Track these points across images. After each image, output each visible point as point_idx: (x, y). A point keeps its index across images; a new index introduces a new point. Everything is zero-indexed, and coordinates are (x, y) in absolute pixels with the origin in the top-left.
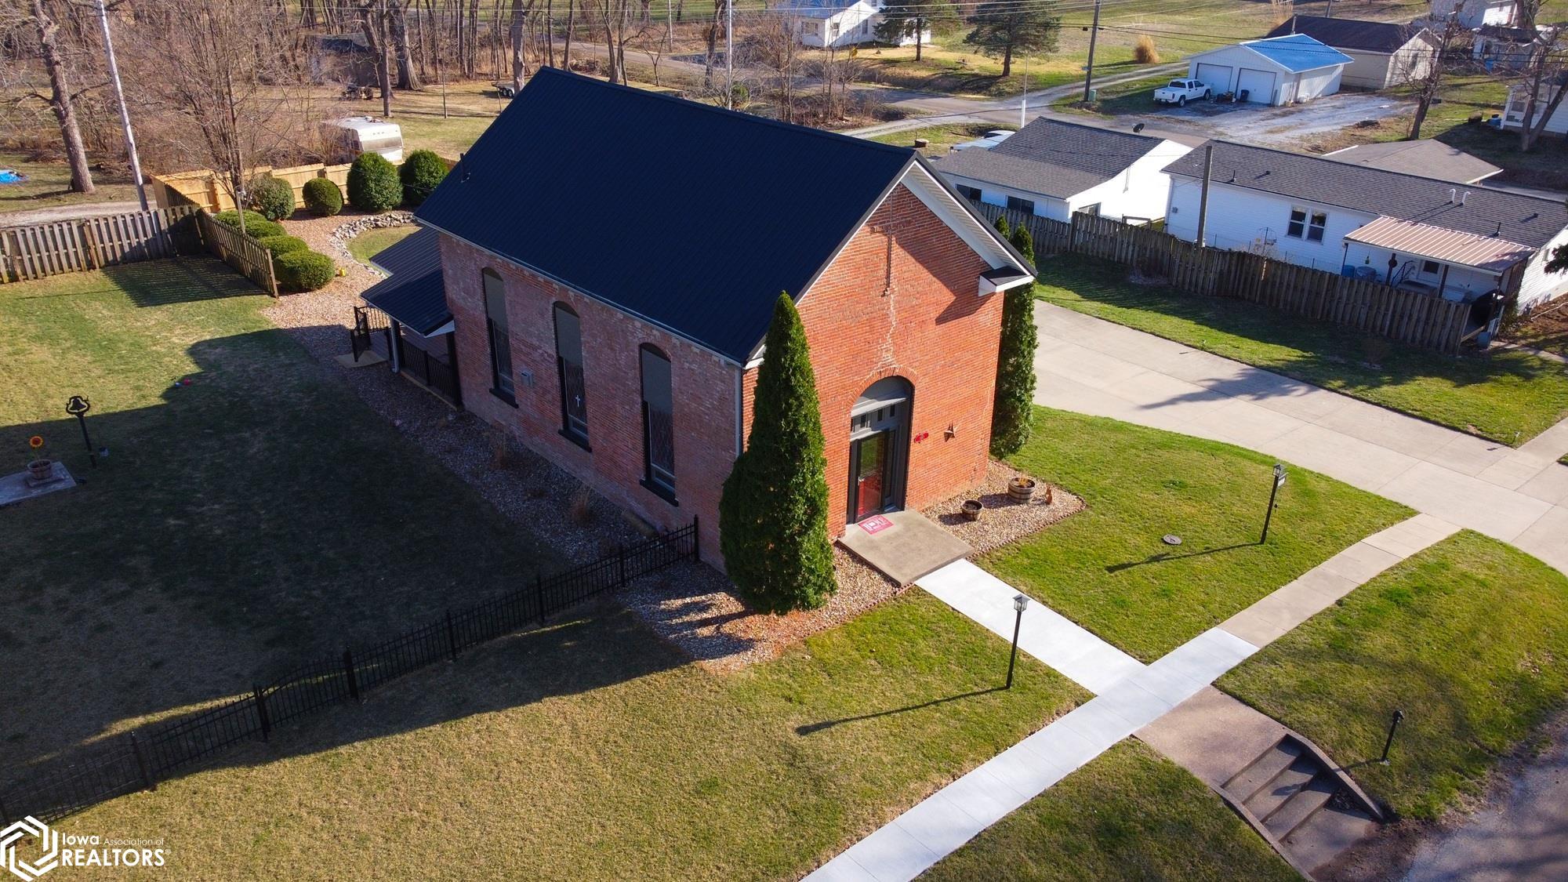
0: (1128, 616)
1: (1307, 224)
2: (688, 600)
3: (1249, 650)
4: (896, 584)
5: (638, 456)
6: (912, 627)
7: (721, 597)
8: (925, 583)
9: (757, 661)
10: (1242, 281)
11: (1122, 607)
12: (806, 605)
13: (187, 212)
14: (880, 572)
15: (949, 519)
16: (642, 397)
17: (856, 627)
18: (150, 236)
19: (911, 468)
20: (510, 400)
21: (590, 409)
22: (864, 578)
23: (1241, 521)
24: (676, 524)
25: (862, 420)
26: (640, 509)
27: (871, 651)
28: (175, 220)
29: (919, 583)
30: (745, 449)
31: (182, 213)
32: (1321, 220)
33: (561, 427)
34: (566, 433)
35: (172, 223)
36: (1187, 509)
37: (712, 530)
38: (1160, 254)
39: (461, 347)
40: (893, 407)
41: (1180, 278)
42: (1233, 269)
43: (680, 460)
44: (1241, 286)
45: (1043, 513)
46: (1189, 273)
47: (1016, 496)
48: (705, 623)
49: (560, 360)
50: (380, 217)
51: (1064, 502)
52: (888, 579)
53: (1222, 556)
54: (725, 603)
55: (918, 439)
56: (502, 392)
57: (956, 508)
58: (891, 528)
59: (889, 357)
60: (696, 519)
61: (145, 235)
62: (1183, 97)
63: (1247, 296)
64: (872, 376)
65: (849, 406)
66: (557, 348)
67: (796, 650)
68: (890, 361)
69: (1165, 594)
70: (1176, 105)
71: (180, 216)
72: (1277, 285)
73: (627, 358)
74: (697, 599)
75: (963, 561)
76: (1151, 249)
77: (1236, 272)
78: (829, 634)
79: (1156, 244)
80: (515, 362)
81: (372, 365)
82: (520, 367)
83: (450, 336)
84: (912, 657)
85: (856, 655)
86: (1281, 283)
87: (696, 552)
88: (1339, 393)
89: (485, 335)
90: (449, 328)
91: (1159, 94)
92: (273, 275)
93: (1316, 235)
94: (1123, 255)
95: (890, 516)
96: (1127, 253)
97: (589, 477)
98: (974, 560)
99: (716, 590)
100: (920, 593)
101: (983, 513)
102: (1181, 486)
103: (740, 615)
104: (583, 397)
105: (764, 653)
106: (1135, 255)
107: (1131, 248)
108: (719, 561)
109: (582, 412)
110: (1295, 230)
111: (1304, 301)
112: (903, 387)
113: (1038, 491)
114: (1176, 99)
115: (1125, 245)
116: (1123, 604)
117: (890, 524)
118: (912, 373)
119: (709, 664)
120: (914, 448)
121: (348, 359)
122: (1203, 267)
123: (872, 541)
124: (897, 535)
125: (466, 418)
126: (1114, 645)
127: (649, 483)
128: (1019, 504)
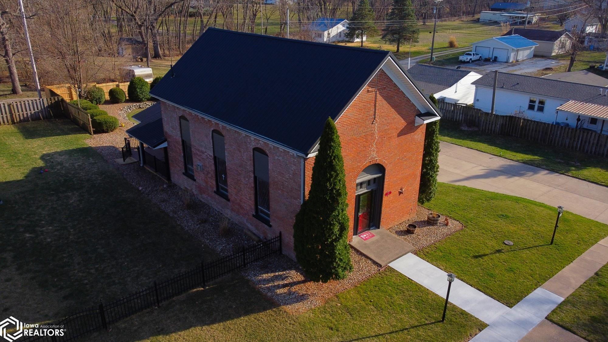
0: (496, 282)
1: (537, 105)
2: (277, 274)
3: (560, 299)
4: (379, 265)
5: (252, 203)
6: (390, 288)
7: (293, 272)
8: (394, 265)
9: (313, 307)
10: (512, 128)
11: (492, 277)
12: (337, 277)
13: (56, 100)
14: (371, 259)
15: (401, 233)
16: (254, 173)
17: (362, 288)
18: (40, 109)
19: (383, 208)
20: (192, 177)
21: (229, 181)
22: (363, 262)
23: (538, 233)
24: (270, 236)
25: (361, 184)
27: (371, 301)
28: (51, 103)
29: (391, 265)
30: (307, 198)
31: (54, 99)
32: (542, 103)
33: (215, 189)
34: (218, 192)
35: (50, 104)
36: (512, 228)
37: (289, 239)
38: (474, 117)
39: (171, 154)
40: (375, 179)
41: (484, 128)
42: (507, 123)
43: (273, 205)
44: (511, 130)
45: (445, 230)
46: (487, 125)
47: (431, 222)
49: (215, 158)
50: (141, 104)
51: (454, 225)
52: (375, 263)
53: (534, 251)
54: (295, 275)
55: (386, 194)
56: (189, 174)
57: (404, 228)
58: (374, 237)
59: (374, 154)
60: (280, 233)
61: (38, 109)
62: (471, 59)
63: (514, 135)
64: (367, 163)
65: (356, 177)
66: (214, 152)
67: (333, 301)
68: (375, 157)
69: (511, 270)
70: (468, 62)
71: (53, 101)
72: (527, 130)
73: (247, 156)
74: (281, 273)
75: (410, 254)
76: (470, 115)
77: (509, 124)
78: (348, 292)
79: (472, 113)
80: (194, 160)
81: (131, 163)
82: (196, 161)
83: (165, 149)
84: (392, 304)
85: (363, 303)
86: (529, 129)
87: (280, 249)
88: (565, 175)
89: (181, 147)
90: (165, 145)
91: (461, 58)
92: (91, 125)
93: (541, 109)
94: (458, 118)
95: (373, 232)
96: (459, 118)
97: (228, 213)
98: (416, 254)
99: (290, 269)
100: (392, 270)
101: (417, 230)
102: (507, 217)
103: (303, 282)
104: (226, 175)
105: (316, 302)
106: (463, 118)
107: (461, 116)
108: (293, 255)
109: (225, 182)
110: (531, 107)
111: (540, 136)
112: (380, 168)
113: (442, 219)
114: (468, 60)
115: (458, 114)
116: (492, 276)
117: (373, 236)
118: (384, 162)
119: (289, 309)
120: (385, 198)
121: (120, 161)
122: (494, 122)
123: (365, 244)
124: (377, 241)
125: (172, 186)
126: (492, 297)
127: (257, 216)
128: (433, 225)
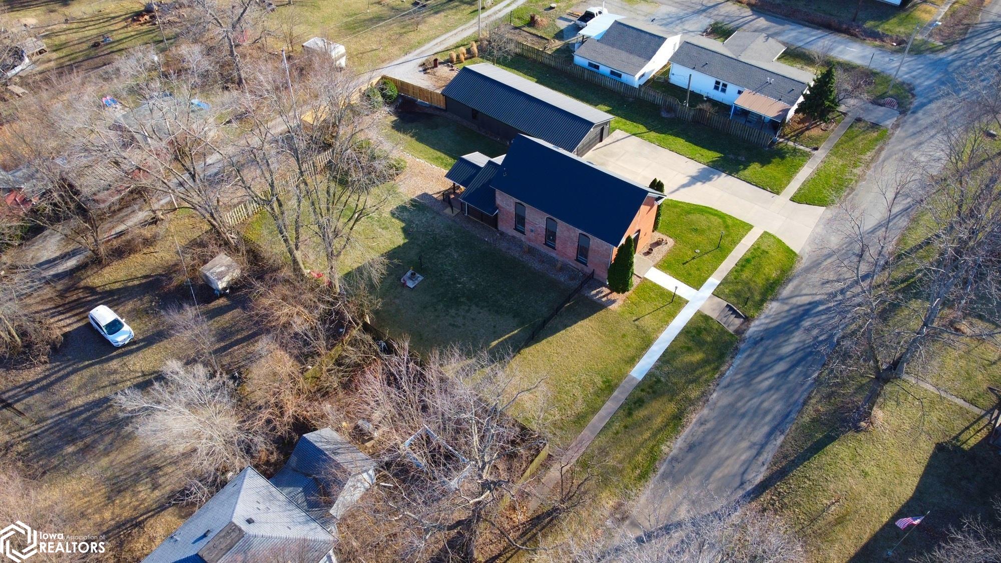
0: (691, 277)
1: (721, 86)
2: (598, 290)
3: (718, 282)
5: (574, 254)
6: (648, 289)
9: (619, 306)
12: (628, 289)
14: (636, 275)
15: (647, 254)
16: (578, 244)
20: (523, 233)
21: (557, 241)
23: (713, 240)
24: (587, 270)
26: (574, 265)
27: (641, 297)
29: (645, 276)
32: (725, 85)
33: (544, 242)
34: (546, 244)
36: (699, 239)
38: (672, 104)
39: (501, 217)
41: (679, 115)
43: (590, 258)
44: (700, 119)
45: (667, 247)
46: (682, 114)
47: (659, 243)
48: (604, 296)
49: (547, 230)
51: (670, 242)
52: (638, 277)
53: (709, 254)
54: (605, 290)
56: (519, 230)
57: (646, 250)
59: (637, 227)
60: (597, 272)
63: (702, 122)
66: (546, 226)
67: (627, 301)
69: (697, 269)
73: (574, 235)
75: (652, 267)
76: (668, 102)
78: (632, 296)
79: (670, 100)
80: (526, 225)
84: (650, 297)
85: (638, 299)
86: (713, 120)
88: (733, 176)
89: (514, 216)
90: (497, 211)
93: (724, 91)
94: (658, 102)
97: (553, 255)
98: (655, 267)
99: (604, 287)
100: (646, 279)
101: (653, 250)
102: (696, 230)
103: (611, 293)
104: (555, 238)
106: (663, 103)
107: (661, 100)
108: (606, 282)
109: (554, 241)
110: (716, 88)
111: (721, 126)
113: (664, 239)
116: (690, 274)
118: (641, 227)
119: (610, 307)
121: (449, 212)
122: (688, 113)
125: (499, 232)
126: (689, 285)
127: (577, 260)
128: (661, 245)
